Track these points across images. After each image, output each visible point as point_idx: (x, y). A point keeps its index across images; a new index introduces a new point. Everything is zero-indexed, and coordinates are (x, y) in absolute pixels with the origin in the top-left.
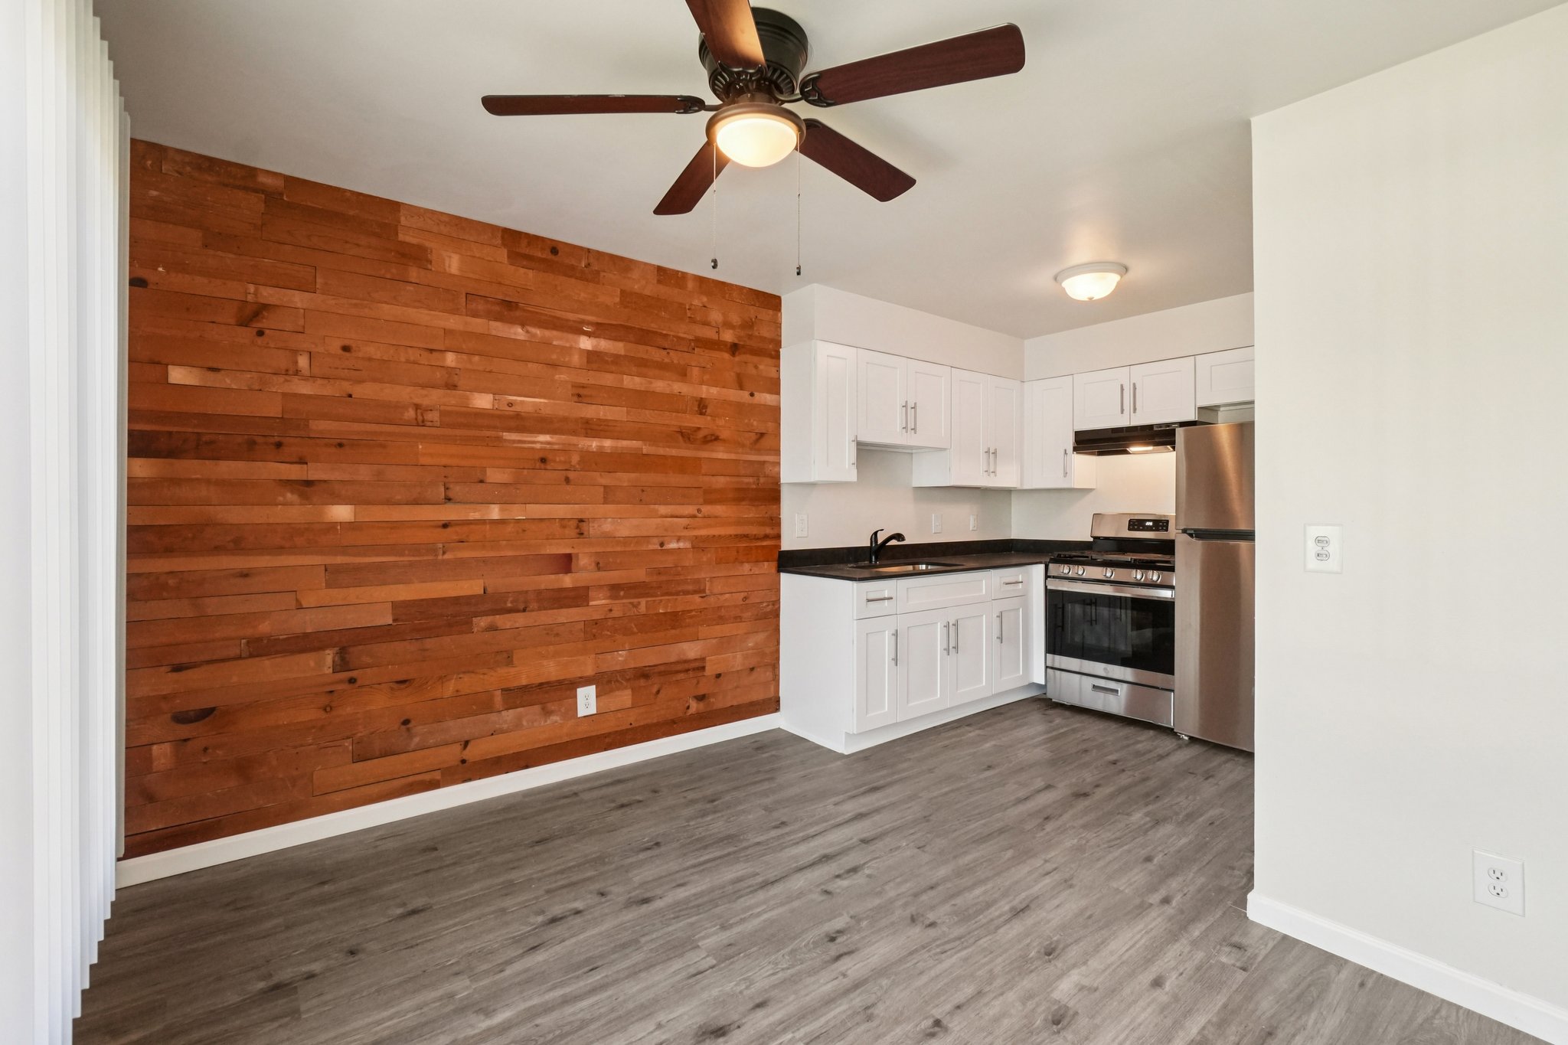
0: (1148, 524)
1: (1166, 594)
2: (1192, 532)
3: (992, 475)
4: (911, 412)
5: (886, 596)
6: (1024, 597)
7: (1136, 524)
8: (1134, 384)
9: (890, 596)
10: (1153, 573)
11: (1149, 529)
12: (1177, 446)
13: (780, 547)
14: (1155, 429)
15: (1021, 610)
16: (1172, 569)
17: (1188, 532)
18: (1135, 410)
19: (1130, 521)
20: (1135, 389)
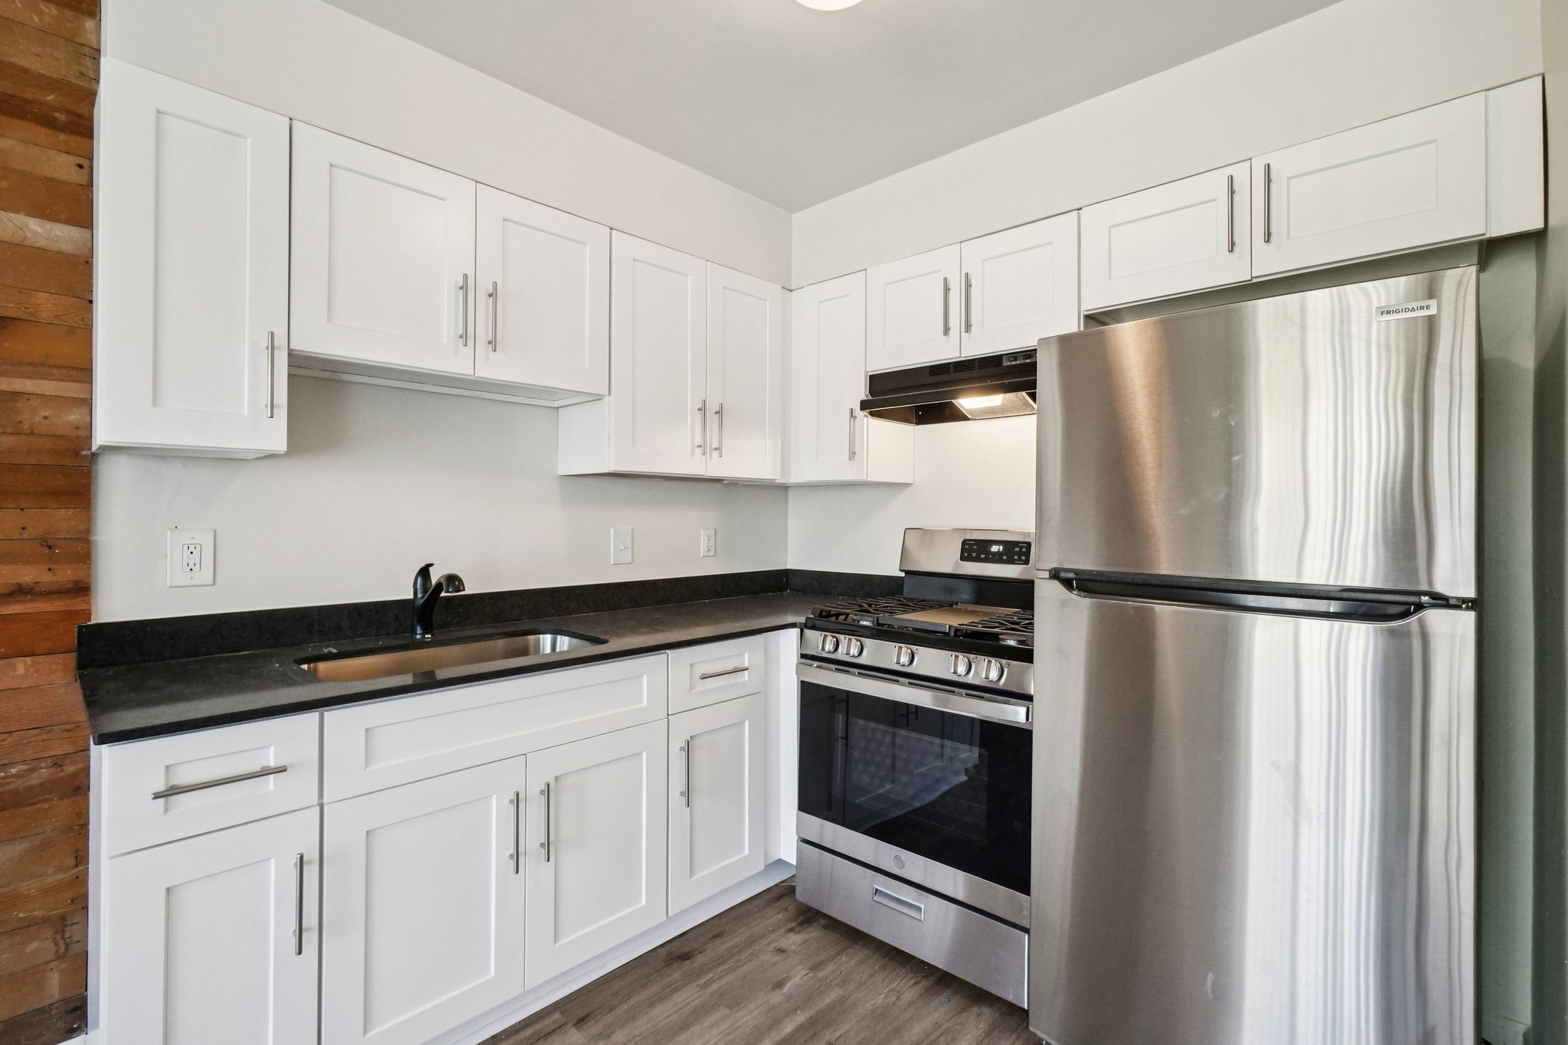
0: (995, 548)
1: (1015, 714)
2: (1071, 575)
3: (716, 454)
4: (482, 306)
5: (272, 763)
6: (762, 699)
7: (975, 549)
8: (967, 275)
9: (281, 763)
10: (989, 662)
11: (997, 559)
12: (1039, 391)
13: (88, 615)
14: (1006, 363)
15: (747, 723)
16: (1025, 655)
17: (1063, 575)
18: (968, 327)
19: (964, 542)
20: (968, 286)
